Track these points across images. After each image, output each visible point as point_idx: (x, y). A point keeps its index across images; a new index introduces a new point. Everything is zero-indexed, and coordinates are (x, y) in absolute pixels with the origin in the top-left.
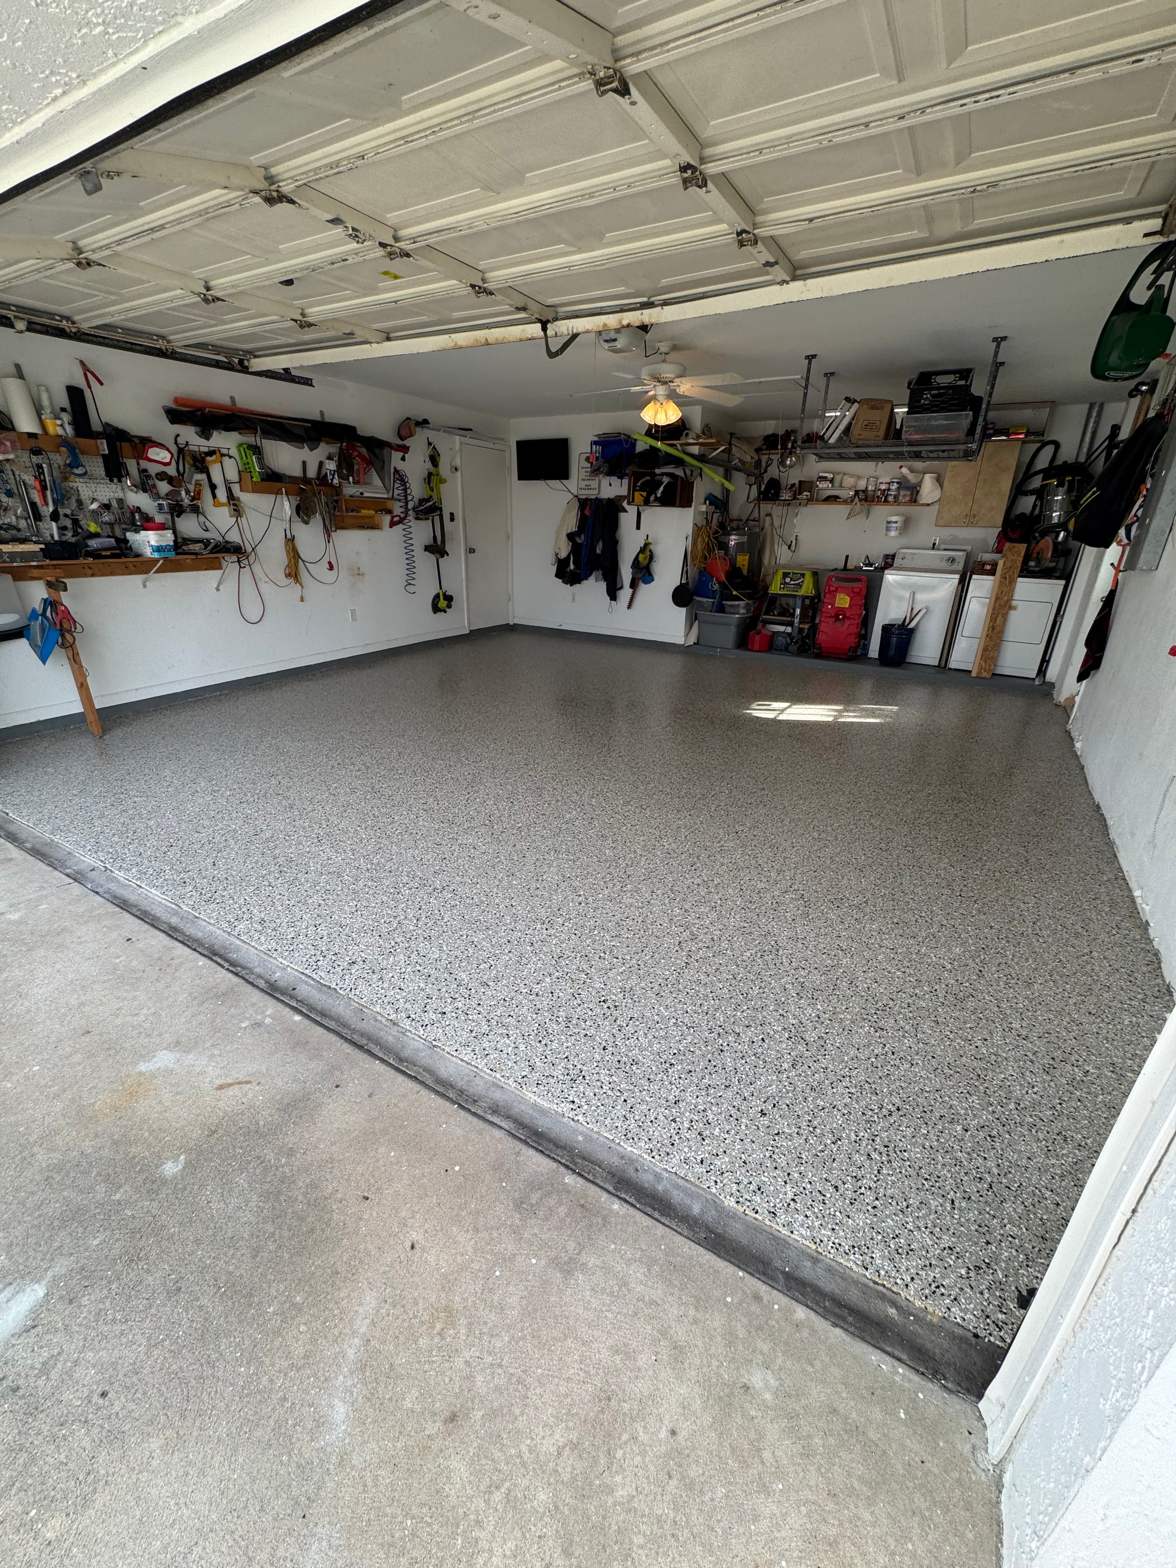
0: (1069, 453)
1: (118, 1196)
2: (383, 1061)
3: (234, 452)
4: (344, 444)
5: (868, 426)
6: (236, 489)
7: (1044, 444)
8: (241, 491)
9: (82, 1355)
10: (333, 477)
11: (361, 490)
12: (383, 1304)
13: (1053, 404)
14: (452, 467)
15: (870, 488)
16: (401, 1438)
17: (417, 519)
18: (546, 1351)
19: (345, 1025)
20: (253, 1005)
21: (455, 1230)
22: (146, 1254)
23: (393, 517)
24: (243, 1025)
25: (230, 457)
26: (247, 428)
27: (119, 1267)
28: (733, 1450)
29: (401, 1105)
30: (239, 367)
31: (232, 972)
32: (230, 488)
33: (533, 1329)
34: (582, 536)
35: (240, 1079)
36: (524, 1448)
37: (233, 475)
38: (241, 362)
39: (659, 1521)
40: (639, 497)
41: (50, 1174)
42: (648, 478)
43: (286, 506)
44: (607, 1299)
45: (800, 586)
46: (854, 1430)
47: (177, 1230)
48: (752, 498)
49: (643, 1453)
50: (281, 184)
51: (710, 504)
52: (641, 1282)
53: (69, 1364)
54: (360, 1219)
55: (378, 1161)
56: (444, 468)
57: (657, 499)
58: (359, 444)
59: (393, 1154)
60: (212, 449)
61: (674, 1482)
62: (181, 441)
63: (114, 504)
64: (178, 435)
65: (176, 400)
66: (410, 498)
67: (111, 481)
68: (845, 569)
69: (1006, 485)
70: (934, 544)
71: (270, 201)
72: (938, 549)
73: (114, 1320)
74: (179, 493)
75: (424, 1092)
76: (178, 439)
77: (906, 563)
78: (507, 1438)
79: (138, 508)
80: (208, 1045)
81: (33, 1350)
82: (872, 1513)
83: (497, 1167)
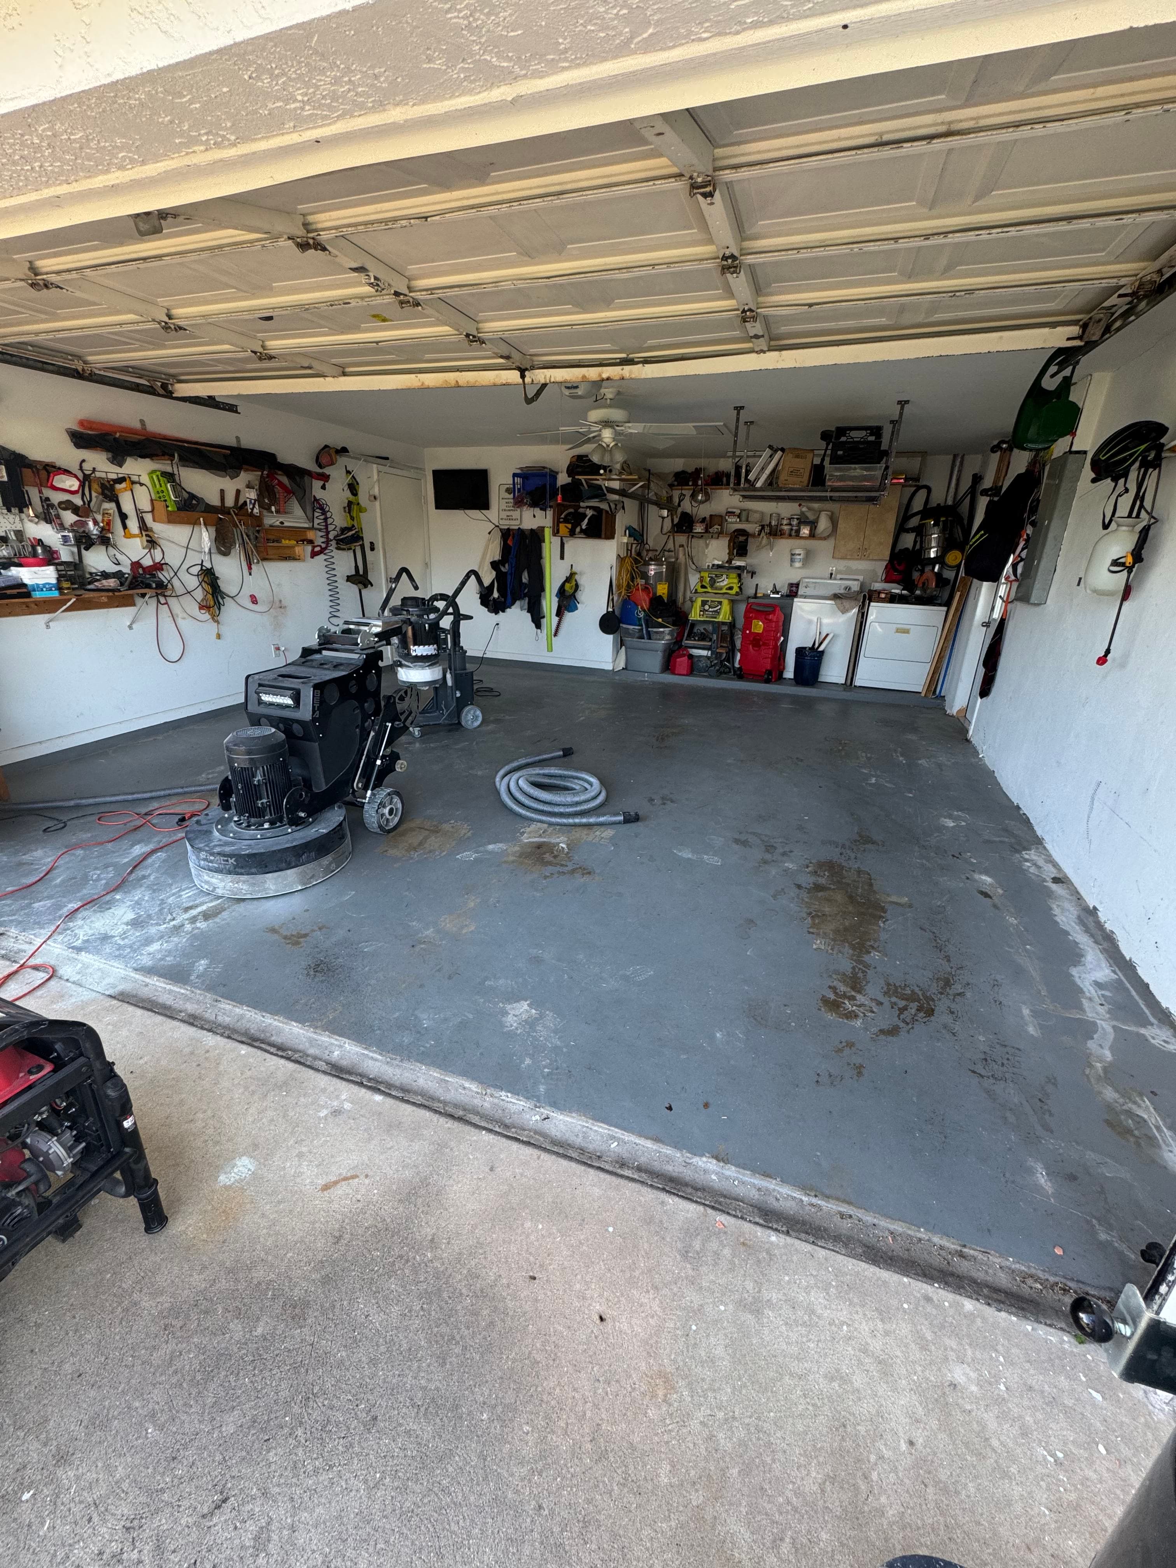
0: (939, 496)
1: (260, 1330)
2: (490, 1131)
3: (145, 479)
4: (265, 472)
5: (793, 473)
6: (148, 518)
7: (919, 488)
8: (154, 521)
9: (296, 1518)
10: (254, 507)
11: (281, 520)
12: (597, 1384)
13: (924, 454)
14: (370, 496)
15: (773, 523)
16: (672, 1515)
17: (338, 548)
18: (769, 1394)
19: (432, 1098)
20: (324, 1090)
21: (635, 1293)
22: (321, 1389)
23: (314, 547)
24: (322, 1115)
25: (142, 484)
26: (164, 454)
27: (296, 1409)
28: (966, 1445)
29: (527, 1173)
30: (162, 392)
31: (282, 1057)
32: (142, 517)
33: (750, 1375)
34: (507, 565)
35: (344, 1174)
36: (789, 1494)
37: (145, 505)
38: (164, 386)
39: (933, 1530)
40: (564, 528)
41: (167, 1321)
42: (572, 510)
43: (205, 537)
44: (803, 1331)
45: (718, 612)
46: (1053, 1401)
47: (344, 1354)
48: (665, 530)
49: (895, 1470)
50: (321, 233)
51: (630, 536)
52: (826, 1308)
53: (285, 1532)
54: (537, 1300)
55: (528, 1236)
56: (363, 498)
57: (582, 531)
58: (280, 472)
59: (540, 1226)
60: (120, 476)
61: (930, 1490)
62: (87, 467)
63: (12, 536)
64: (83, 461)
65: (81, 423)
66: (331, 528)
67: (9, 511)
68: (755, 597)
69: (891, 523)
70: (831, 574)
71: (304, 246)
72: (835, 579)
73: (316, 1471)
74: (85, 524)
75: (544, 1156)
76: (84, 464)
77: (809, 592)
78: (770, 1489)
79: (40, 540)
80: (292, 1142)
81: (236, 1528)
82: (1095, 1471)
83: (649, 1221)
